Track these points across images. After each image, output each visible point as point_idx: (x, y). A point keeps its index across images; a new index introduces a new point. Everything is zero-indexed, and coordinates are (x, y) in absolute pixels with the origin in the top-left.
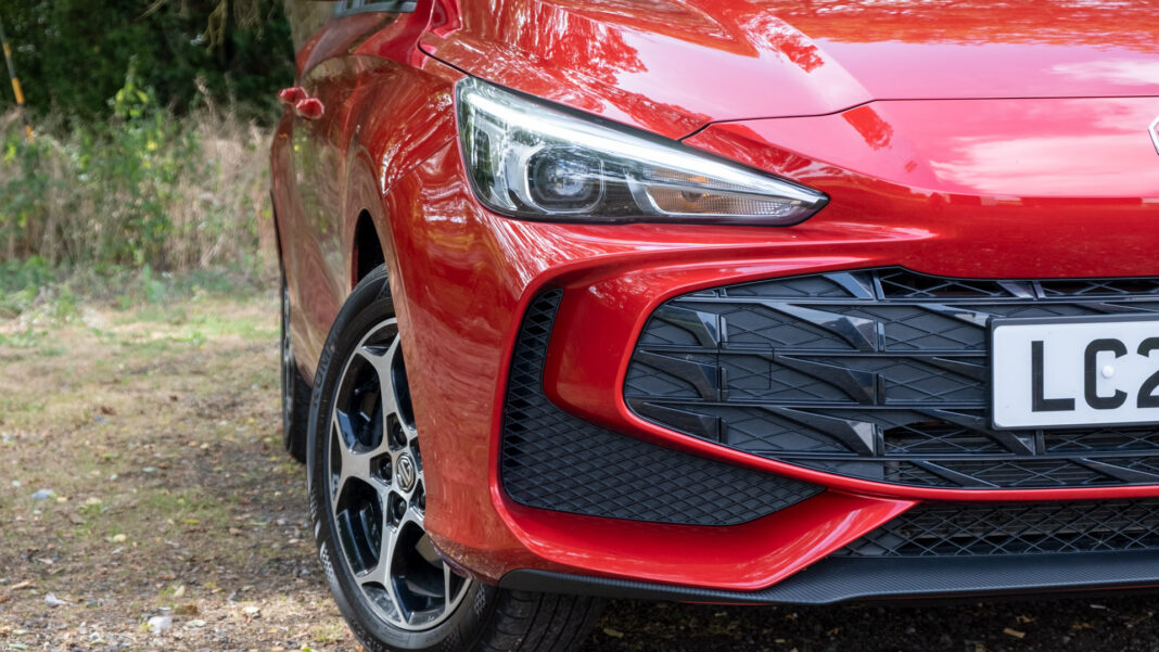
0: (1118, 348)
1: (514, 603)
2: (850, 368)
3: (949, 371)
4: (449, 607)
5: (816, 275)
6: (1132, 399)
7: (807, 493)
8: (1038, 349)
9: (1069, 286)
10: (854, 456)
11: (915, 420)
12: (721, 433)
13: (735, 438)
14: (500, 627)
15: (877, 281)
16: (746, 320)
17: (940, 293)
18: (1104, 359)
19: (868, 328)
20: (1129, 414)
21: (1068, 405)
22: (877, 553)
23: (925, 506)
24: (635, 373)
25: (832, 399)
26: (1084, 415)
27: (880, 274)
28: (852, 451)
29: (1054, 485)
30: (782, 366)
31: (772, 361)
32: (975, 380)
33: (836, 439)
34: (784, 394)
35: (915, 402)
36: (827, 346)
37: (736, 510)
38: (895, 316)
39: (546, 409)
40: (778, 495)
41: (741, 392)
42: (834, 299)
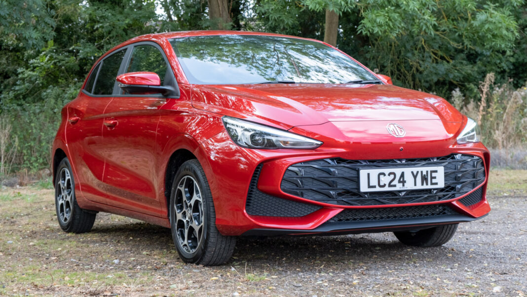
0: (384, 174)
2: (330, 179)
3: (351, 180)
5: (322, 160)
6: (387, 186)
7: (319, 208)
8: (369, 174)
9: (373, 161)
10: (330, 199)
11: (344, 191)
12: (302, 195)
13: (305, 196)
15: (335, 161)
16: (308, 170)
17: (347, 163)
18: (382, 177)
19: (334, 171)
20: (387, 189)
21: (375, 187)
22: (333, 221)
23: (346, 209)
24: (283, 182)
25: (326, 187)
26: (378, 189)
27: (335, 159)
28: (330, 198)
29: (371, 205)
30: (316, 179)
31: (313, 179)
32: (355, 182)
33: (326, 195)
34: (316, 186)
35: (343, 187)
36: (325, 175)
37: (302, 213)
38: (339, 168)
39: (258, 192)
40: (313, 209)
41: (307, 185)
42: (326, 164)
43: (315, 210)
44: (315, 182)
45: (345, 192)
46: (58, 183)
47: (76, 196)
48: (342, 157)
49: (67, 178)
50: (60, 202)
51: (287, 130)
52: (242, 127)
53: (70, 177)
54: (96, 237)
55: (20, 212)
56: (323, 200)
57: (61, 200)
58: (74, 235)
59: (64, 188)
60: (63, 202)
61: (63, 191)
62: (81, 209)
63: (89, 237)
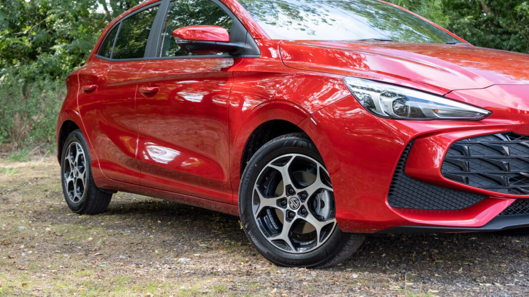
1: (350, 240)
2: (502, 161)
3: (526, 162)
4: (319, 244)
5: (491, 135)
7: (483, 198)
10: (501, 187)
12: (467, 181)
13: (470, 183)
14: (344, 249)
15: (508, 137)
17: (521, 139)
23: (518, 200)
24: (443, 164)
25: (497, 170)
27: (507, 134)
28: (499, 184)
30: (485, 161)
31: (482, 160)
33: (496, 181)
34: (485, 169)
35: (517, 170)
36: (496, 155)
37: (462, 204)
38: (513, 146)
39: (405, 177)
40: (475, 199)
41: (474, 169)
42: (496, 141)
43: (478, 200)
44: (484, 164)
45: (516, 177)
46: (66, 158)
47: (93, 173)
48: (515, 132)
49: (78, 153)
50: (69, 179)
51: (442, 94)
52: (379, 91)
53: (83, 152)
54: (116, 220)
55: (6, 187)
56: (492, 188)
57: (70, 177)
58: (88, 217)
59: (74, 164)
60: (73, 179)
61: (73, 167)
62: (98, 189)
63: (107, 219)
